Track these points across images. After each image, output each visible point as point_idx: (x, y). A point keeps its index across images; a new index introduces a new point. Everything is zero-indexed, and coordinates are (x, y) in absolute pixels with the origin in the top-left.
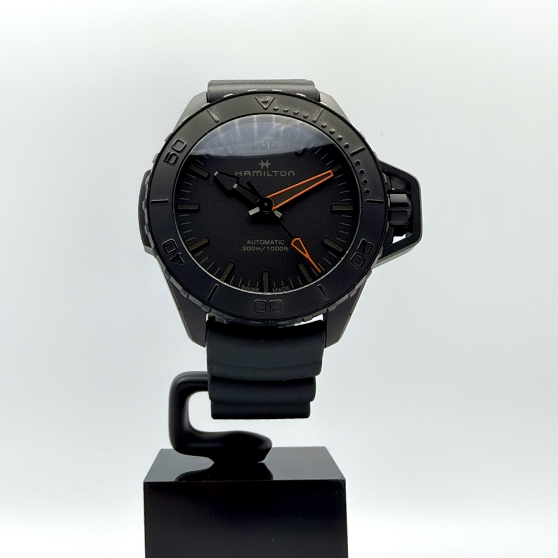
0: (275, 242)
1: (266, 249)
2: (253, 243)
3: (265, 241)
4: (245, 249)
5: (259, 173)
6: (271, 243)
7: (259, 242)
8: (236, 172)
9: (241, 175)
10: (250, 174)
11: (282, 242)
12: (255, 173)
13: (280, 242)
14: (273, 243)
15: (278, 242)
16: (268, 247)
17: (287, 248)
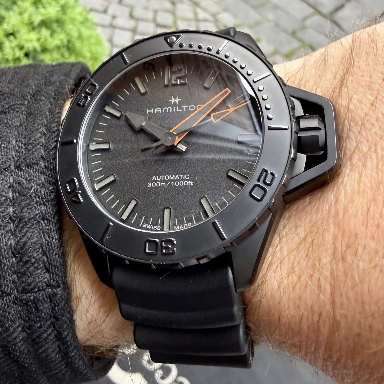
0: (179, 177)
1: (171, 184)
2: (159, 178)
3: (170, 176)
4: (150, 185)
5: (169, 109)
6: (176, 178)
7: (164, 177)
8: (148, 110)
9: (152, 113)
10: (160, 111)
11: (187, 177)
12: (165, 110)
13: (185, 177)
14: (178, 178)
15: (183, 177)
16: (173, 183)
17: (192, 182)
